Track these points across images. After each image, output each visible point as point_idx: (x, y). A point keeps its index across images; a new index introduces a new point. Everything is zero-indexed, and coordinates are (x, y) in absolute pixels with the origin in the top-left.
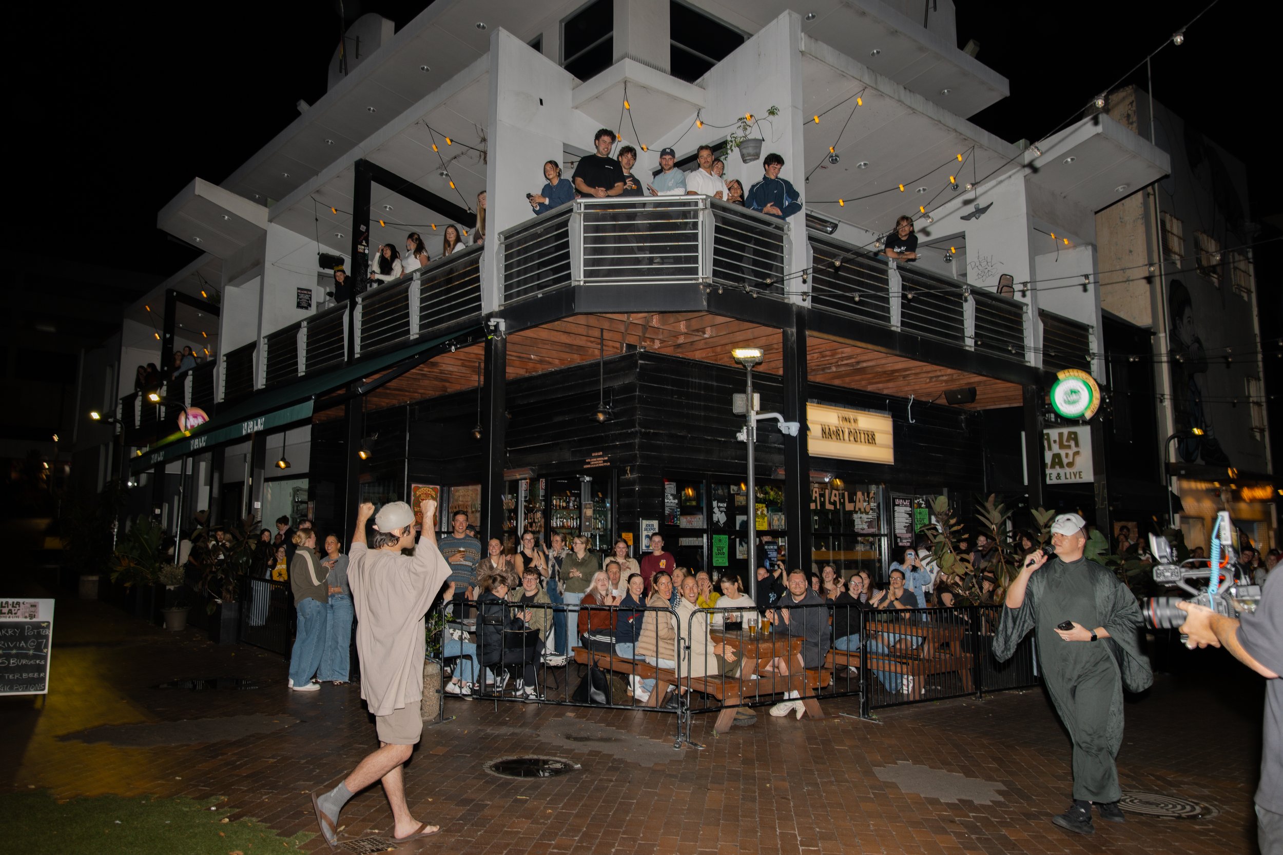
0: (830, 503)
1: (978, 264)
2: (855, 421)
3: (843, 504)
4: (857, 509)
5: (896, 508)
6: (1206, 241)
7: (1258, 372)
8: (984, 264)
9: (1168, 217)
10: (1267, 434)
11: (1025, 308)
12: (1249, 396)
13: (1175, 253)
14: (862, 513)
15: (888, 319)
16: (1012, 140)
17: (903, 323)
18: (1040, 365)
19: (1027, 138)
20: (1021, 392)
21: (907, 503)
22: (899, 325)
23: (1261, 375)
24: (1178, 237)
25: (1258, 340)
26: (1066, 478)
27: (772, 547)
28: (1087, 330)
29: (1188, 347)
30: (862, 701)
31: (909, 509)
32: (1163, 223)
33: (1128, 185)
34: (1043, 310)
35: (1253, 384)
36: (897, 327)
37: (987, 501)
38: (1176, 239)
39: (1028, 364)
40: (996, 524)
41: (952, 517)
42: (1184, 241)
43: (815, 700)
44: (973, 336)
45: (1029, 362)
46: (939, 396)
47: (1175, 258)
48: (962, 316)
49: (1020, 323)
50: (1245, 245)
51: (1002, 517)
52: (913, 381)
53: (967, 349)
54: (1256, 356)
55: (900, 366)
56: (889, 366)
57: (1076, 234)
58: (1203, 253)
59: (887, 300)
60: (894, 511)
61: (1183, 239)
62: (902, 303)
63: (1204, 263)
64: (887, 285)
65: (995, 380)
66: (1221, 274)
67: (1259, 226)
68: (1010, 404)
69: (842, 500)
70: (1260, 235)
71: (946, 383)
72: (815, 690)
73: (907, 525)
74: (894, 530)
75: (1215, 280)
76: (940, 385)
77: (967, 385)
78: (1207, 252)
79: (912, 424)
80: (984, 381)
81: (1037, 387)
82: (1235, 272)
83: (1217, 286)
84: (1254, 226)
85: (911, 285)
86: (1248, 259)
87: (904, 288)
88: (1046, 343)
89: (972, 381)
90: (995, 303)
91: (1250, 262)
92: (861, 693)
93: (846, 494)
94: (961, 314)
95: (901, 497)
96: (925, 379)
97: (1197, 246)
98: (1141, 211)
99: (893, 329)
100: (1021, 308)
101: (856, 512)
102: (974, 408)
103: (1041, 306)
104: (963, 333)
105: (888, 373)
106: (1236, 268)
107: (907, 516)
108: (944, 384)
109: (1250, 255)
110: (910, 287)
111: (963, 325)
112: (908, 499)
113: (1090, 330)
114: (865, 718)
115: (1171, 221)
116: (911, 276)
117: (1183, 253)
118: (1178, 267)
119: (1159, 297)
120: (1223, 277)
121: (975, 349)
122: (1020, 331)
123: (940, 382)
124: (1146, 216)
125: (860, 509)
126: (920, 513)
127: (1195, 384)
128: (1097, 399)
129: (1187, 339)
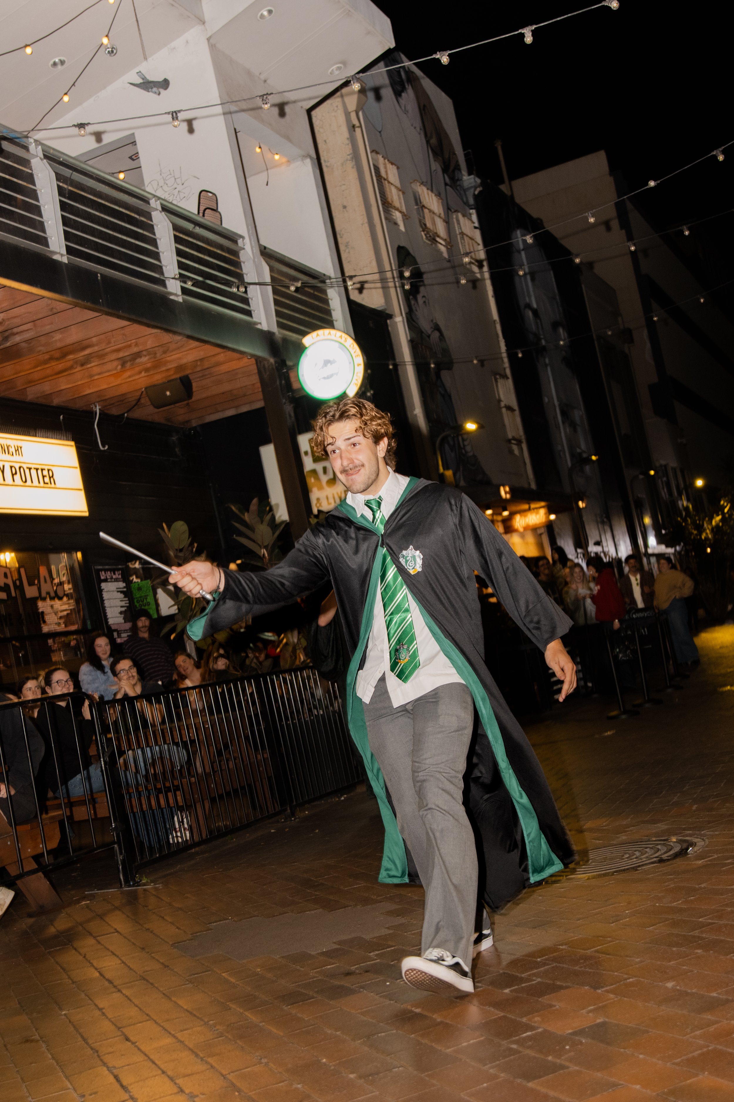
0: (1, 589)
1: (161, 183)
2: (19, 450)
3: (20, 588)
4: (44, 594)
5: (103, 585)
6: (426, 196)
7: (505, 369)
8: (171, 182)
9: (381, 161)
10: (524, 446)
11: (240, 241)
12: (500, 401)
13: (397, 209)
14: (52, 599)
15: (44, 241)
17: (70, 251)
18: (275, 328)
20: (254, 368)
21: (118, 575)
22: (64, 251)
23: (508, 372)
24: (396, 187)
25: (498, 328)
28: (324, 282)
29: (429, 336)
30: (120, 858)
31: (122, 585)
33: (344, 63)
34: (265, 248)
35: (501, 382)
36: (62, 255)
38: (394, 191)
39: (259, 327)
40: (266, 547)
42: (403, 193)
43: (40, 874)
44: (177, 276)
45: (260, 323)
46: (139, 400)
47: (397, 216)
48: (156, 245)
49: (238, 264)
50: (466, 203)
51: (274, 533)
52: (96, 370)
53: (172, 297)
54: (500, 347)
55: (74, 336)
56: (58, 336)
57: (288, 138)
58: (426, 211)
59: (37, 210)
60: (101, 591)
61: (402, 190)
62: (63, 217)
63: (429, 225)
64: (34, 183)
65: (218, 350)
66: (448, 240)
67: (478, 181)
68: (236, 407)
69: (18, 583)
70: (480, 192)
71: (147, 370)
72: (37, 858)
73: (123, 609)
74: (106, 619)
75: (443, 249)
76: (137, 377)
77: (180, 368)
78: (430, 211)
79: (104, 451)
80: (201, 360)
81: (276, 362)
82: (462, 238)
83: (445, 255)
84: (472, 180)
85: (70, 188)
86: (474, 223)
87: (61, 191)
88: (276, 297)
89: (184, 361)
90: (198, 230)
91: (475, 228)
92: (116, 846)
93: (22, 571)
94: (154, 242)
95: (107, 567)
96: (115, 363)
97: (417, 201)
98: (348, 149)
99: (56, 257)
100: (235, 242)
101: (44, 599)
102: (188, 422)
103: (263, 242)
104: (162, 273)
105: (57, 355)
106: (462, 234)
107: (122, 596)
108: (143, 374)
109: (474, 217)
110: (71, 192)
111: (159, 260)
112: (118, 570)
113: (328, 281)
114: (130, 886)
115: (385, 164)
116: (67, 172)
117: (404, 209)
118: (402, 228)
119: (387, 267)
120: (451, 244)
121: (183, 299)
122: (240, 277)
123: (137, 369)
124: (355, 156)
125: (48, 593)
126: (139, 589)
127: (443, 386)
128: (359, 365)
129: (425, 326)
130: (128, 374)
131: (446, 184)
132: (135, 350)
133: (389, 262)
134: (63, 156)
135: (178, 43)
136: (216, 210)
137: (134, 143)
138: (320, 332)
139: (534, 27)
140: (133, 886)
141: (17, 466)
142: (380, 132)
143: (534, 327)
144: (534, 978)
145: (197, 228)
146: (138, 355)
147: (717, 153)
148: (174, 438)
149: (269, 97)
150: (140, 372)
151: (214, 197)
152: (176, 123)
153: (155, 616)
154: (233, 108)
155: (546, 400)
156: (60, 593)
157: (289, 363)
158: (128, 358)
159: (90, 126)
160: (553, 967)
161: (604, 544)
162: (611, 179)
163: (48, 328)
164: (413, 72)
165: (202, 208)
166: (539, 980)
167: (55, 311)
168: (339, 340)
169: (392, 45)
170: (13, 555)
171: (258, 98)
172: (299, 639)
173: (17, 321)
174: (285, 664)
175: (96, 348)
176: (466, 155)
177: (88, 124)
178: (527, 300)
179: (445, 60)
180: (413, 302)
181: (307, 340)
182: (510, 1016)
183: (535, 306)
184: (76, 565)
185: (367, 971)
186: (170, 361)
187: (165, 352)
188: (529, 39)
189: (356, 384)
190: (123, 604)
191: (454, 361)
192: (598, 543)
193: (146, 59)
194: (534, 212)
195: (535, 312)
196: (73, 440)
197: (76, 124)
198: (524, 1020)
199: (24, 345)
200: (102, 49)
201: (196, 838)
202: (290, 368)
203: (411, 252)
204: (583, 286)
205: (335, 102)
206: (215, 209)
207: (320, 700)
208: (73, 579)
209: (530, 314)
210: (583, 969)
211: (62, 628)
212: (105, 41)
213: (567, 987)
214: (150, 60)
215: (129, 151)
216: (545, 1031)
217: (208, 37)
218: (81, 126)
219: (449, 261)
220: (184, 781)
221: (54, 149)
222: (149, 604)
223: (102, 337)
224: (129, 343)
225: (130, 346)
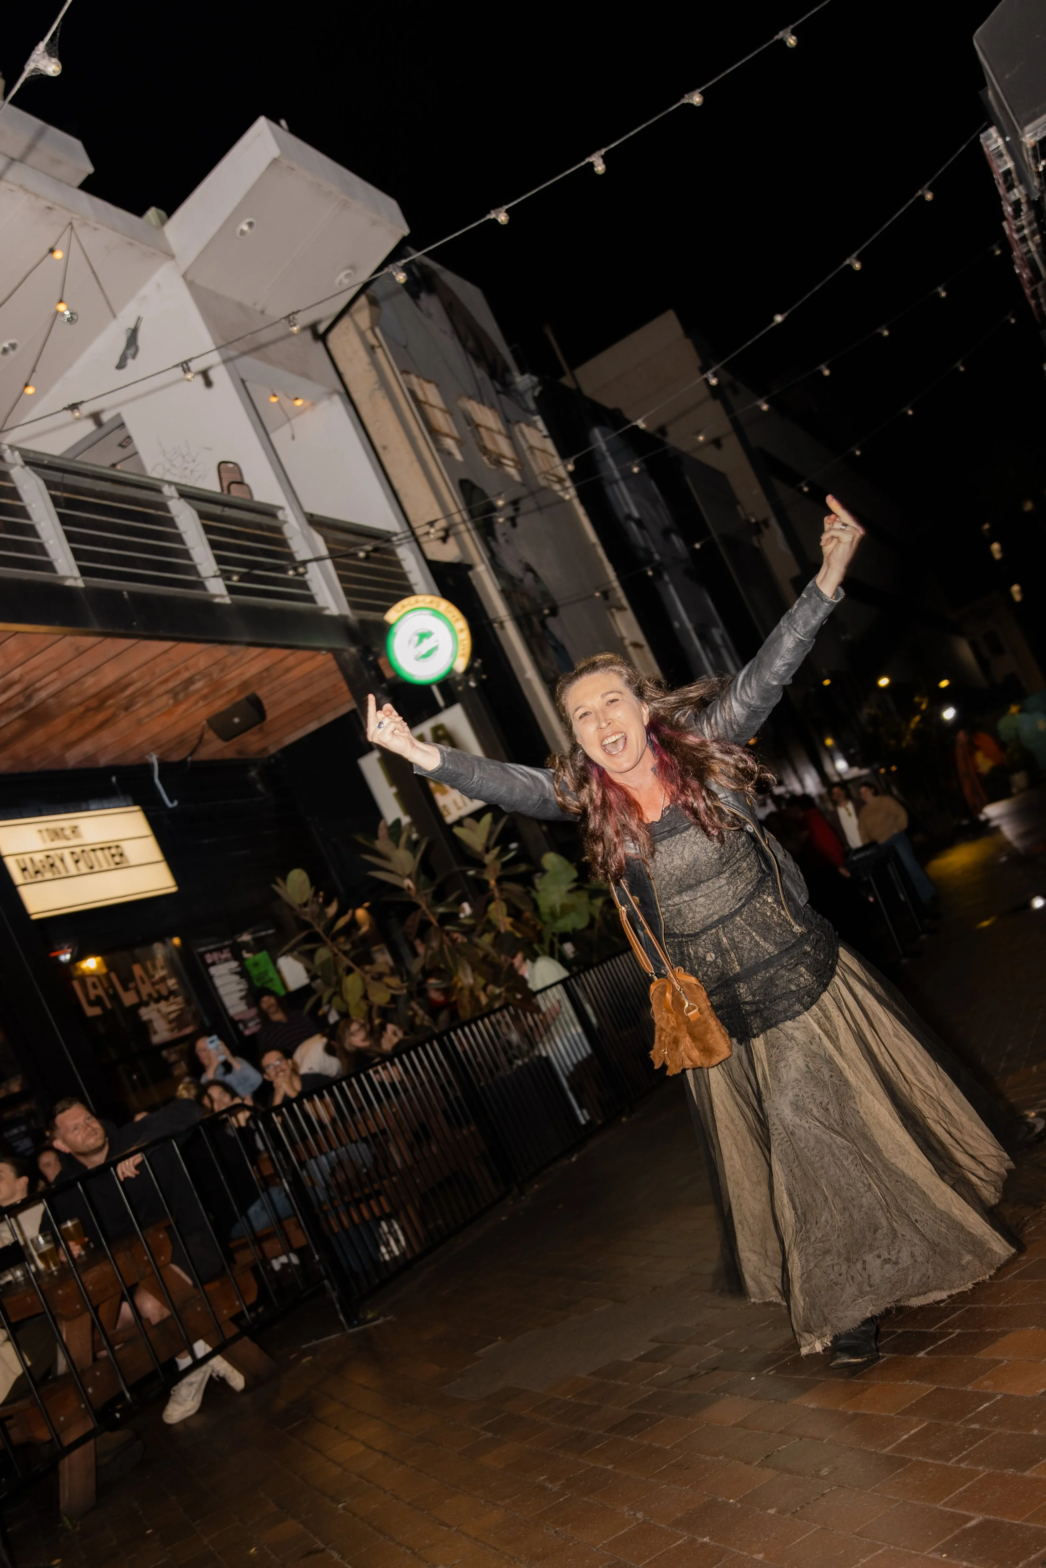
0: (92, 1003)
2: (74, 830)
3: (115, 997)
4: (145, 998)
5: (213, 970)
6: (478, 411)
7: (619, 598)
8: (178, 461)
9: (414, 380)
11: (280, 514)
12: (623, 639)
13: (448, 436)
14: (157, 1001)
15: (49, 566)
16: (139, 212)
17: (84, 571)
18: (346, 611)
19: (159, 206)
20: (333, 664)
21: (226, 954)
22: (76, 573)
23: (624, 602)
24: (441, 409)
25: (600, 551)
26: (459, 808)
27: (15, 1131)
28: (388, 540)
29: (521, 581)
30: (334, 1295)
31: (234, 964)
32: (413, 393)
33: (352, 267)
34: (312, 515)
35: (618, 616)
36: (75, 579)
37: (376, 836)
38: (439, 414)
39: (327, 612)
40: (409, 876)
41: (327, 903)
42: (451, 414)
43: (246, 1339)
44: (218, 573)
45: (327, 608)
46: (201, 737)
47: (450, 444)
48: (182, 542)
49: (284, 543)
50: (527, 410)
51: (415, 857)
52: (144, 711)
53: (217, 600)
54: (607, 575)
55: (110, 675)
56: (90, 681)
57: (306, 375)
58: (482, 430)
59: (31, 530)
60: (211, 978)
61: (449, 411)
62: (66, 532)
63: (490, 445)
64: (19, 499)
65: (286, 652)
66: (517, 459)
67: (535, 379)
68: (319, 718)
69: (111, 991)
70: (541, 393)
71: (204, 697)
72: (237, 1319)
73: (243, 993)
74: (225, 1010)
75: (513, 471)
76: (195, 708)
77: (244, 685)
78: (488, 429)
79: (174, 808)
80: (267, 670)
81: (359, 651)
82: (533, 453)
83: (517, 478)
84: (528, 381)
85: (66, 495)
86: (540, 431)
87: (56, 502)
88: (341, 572)
89: (247, 675)
90: (228, 512)
91: (545, 437)
92: (326, 1282)
93: (113, 976)
94: (179, 538)
95: (212, 947)
96: (165, 698)
97: (469, 420)
98: (372, 377)
99: (69, 583)
100: (274, 516)
101: (146, 1004)
102: (264, 750)
103: (308, 509)
104: (197, 574)
105: (93, 703)
106: (531, 448)
107: (236, 978)
108: (201, 703)
109: (541, 425)
110: (66, 499)
111: (190, 559)
112: (225, 947)
113: (394, 539)
114: (355, 1326)
115: (421, 385)
116: (56, 476)
117: (456, 434)
118: (459, 457)
119: (453, 509)
120: (521, 464)
121: (231, 599)
122: (290, 556)
123: (193, 699)
124: (384, 383)
125: (150, 995)
126: (256, 964)
127: (552, 636)
128: (462, 630)
129: (515, 569)
130: (183, 707)
131: (498, 393)
132: (186, 675)
133: (454, 502)
134: (47, 457)
135: (148, 289)
136: (241, 483)
137: (122, 425)
138: (405, 602)
139: (603, 151)
140: (358, 1325)
141: (78, 850)
142: (405, 347)
143: (641, 542)
144: (950, 1330)
145: (226, 509)
146: (190, 681)
147: (851, 262)
148: (253, 773)
149: (297, 316)
150: (196, 703)
151: (236, 468)
152: (189, 376)
153: (282, 993)
154: (233, 353)
155: (676, 625)
156: (165, 992)
157: (375, 649)
158: (179, 688)
159: (84, 405)
160: (967, 1311)
161: (787, 782)
162: (688, 342)
163: (77, 673)
164: (426, 266)
165: (225, 484)
166: (958, 1331)
167: (81, 649)
168: (429, 606)
169: (405, 231)
170: (99, 959)
171: (283, 321)
172: (475, 979)
173: (39, 673)
174: (465, 1013)
175: (139, 684)
176: (513, 352)
177: (82, 402)
178: (626, 510)
179: (502, 218)
180: (493, 544)
181: (391, 616)
182: (947, 1387)
183: (636, 514)
184: (175, 955)
185: (714, 1369)
186: (231, 680)
187: (222, 670)
188: (600, 168)
189: (463, 655)
190: (242, 987)
191: (559, 603)
192: (780, 783)
193: (115, 316)
194: (608, 401)
195: (639, 523)
196: (135, 804)
197: (66, 406)
198: (969, 1388)
199: (51, 701)
200: (59, 318)
201: (417, 1249)
202: (377, 656)
203: (477, 483)
204: (688, 479)
205: (345, 322)
206: (240, 480)
207: (518, 1047)
208: (174, 972)
209: (633, 526)
210: (1010, 1304)
211: (176, 1035)
212: (62, 307)
213: (1004, 1334)
214: (119, 316)
215: (118, 436)
216: (1006, 1397)
217: (182, 272)
218: (74, 407)
219: (524, 485)
220: (385, 1182)
221: (34, 452)
222: (271, 980)
223: (144, 668)
224: (177, 669)
225: (178, 673)
